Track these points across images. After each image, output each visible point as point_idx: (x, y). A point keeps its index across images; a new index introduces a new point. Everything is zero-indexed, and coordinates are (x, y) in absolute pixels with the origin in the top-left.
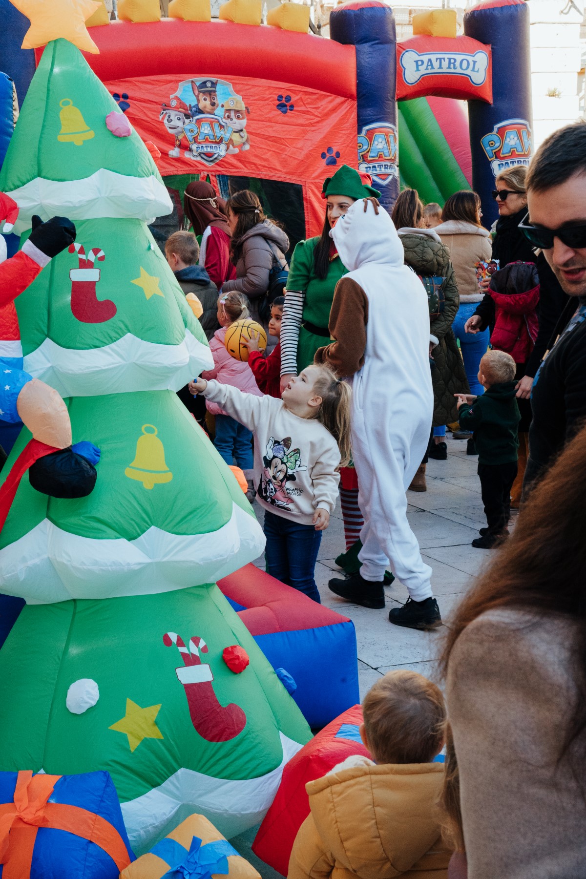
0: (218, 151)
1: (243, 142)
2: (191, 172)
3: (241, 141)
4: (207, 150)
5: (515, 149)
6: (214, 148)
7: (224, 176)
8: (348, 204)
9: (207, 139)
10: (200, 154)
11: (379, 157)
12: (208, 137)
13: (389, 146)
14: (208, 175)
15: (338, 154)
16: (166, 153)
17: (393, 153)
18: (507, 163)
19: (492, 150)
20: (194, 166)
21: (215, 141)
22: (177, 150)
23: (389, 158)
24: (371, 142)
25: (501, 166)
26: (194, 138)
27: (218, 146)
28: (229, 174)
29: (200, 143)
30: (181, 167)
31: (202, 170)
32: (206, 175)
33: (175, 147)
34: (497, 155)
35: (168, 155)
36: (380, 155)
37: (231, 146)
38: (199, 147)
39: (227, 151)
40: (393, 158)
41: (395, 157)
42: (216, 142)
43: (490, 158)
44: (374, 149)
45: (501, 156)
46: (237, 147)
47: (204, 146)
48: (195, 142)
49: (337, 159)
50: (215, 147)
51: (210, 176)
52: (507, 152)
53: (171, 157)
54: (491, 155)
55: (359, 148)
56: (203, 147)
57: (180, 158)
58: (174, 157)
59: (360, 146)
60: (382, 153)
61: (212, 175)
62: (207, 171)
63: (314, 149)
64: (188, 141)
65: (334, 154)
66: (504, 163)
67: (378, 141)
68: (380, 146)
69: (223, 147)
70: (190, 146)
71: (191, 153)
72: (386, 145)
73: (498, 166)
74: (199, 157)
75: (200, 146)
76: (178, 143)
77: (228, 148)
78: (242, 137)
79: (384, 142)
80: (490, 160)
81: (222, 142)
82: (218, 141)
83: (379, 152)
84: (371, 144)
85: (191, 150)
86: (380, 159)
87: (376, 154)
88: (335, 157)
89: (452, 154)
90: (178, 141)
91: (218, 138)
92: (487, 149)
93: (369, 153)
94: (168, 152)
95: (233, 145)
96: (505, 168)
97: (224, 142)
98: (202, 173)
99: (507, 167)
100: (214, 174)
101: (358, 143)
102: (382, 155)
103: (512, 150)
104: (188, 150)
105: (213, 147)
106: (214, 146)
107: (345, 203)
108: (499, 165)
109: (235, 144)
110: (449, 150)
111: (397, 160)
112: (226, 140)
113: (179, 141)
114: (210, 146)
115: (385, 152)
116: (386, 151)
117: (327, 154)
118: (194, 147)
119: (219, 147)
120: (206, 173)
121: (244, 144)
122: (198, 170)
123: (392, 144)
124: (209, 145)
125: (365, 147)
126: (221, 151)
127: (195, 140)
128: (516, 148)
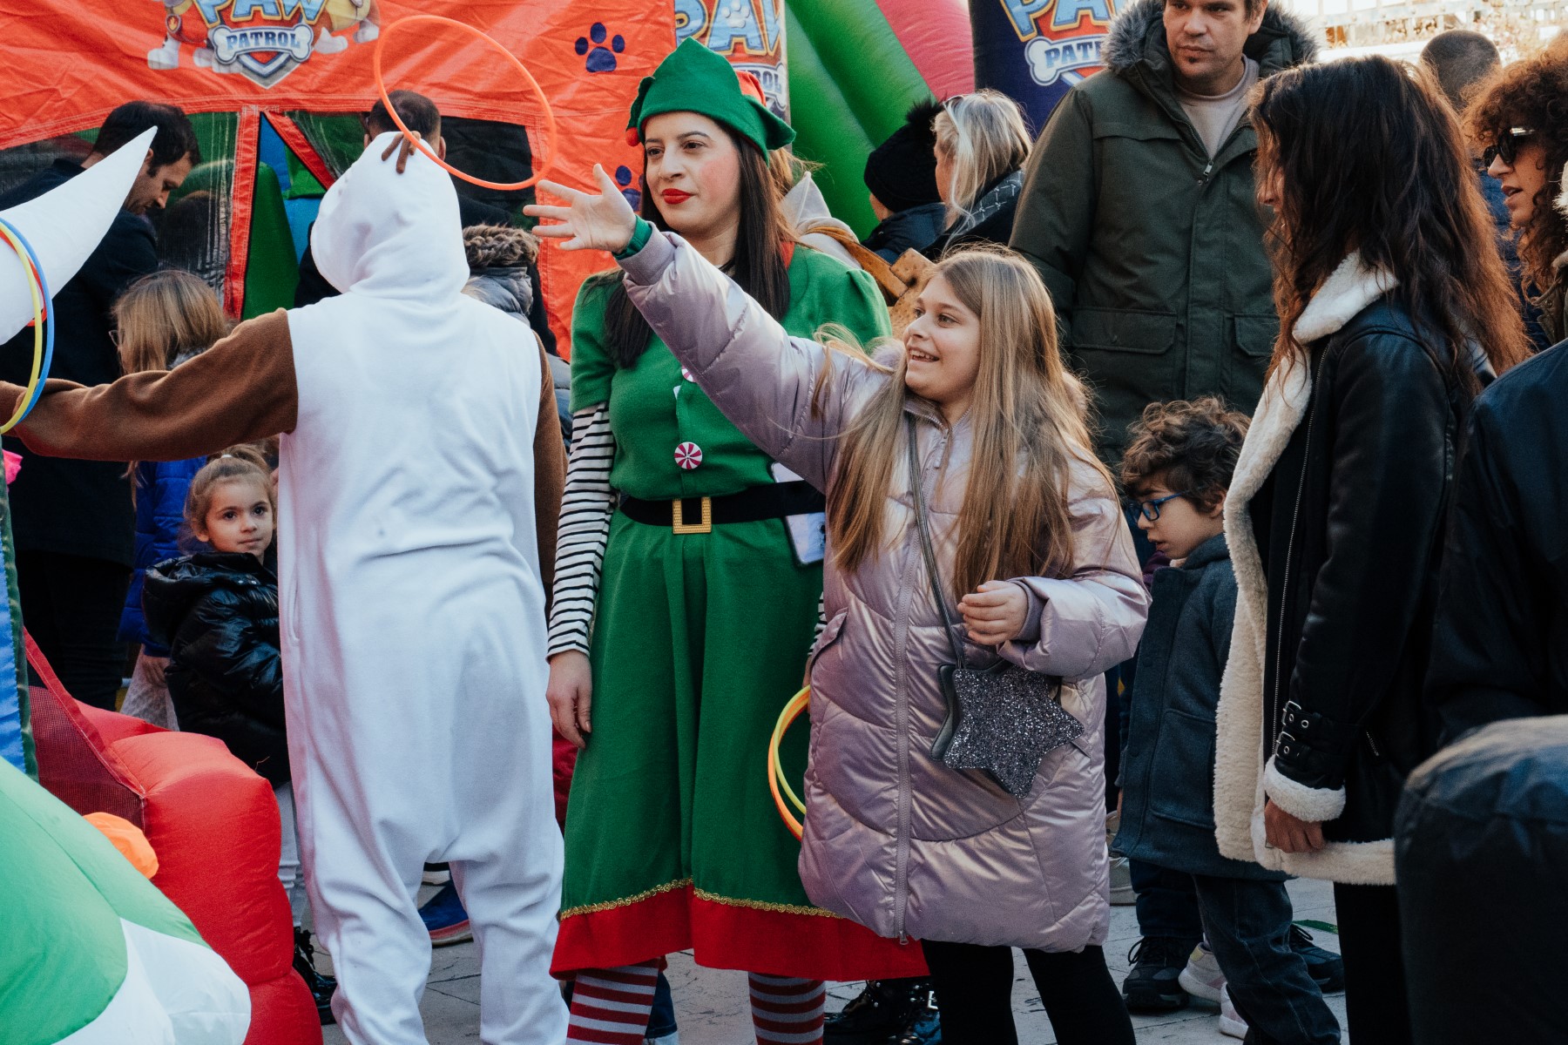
0: (289, 46)
1: (360, 19)
2: (212, 107)
3: (353, 17)
4: (257, 43)
5: (1089, 12)
6: (277, 38)
7: (305, 113)
8: (705, 135)
9: (257, 13)
10: (238, 57)
11: (734, 51)
12: (260, 8)
13: (761, 22)
14: (262, 114)
15: (619, 43)
16: (142, 56)
17: (772, 40)
18: (1068, 48)
19: (1029, 13)
20: (219, 89)
21: (279, 18)
22: (171, 45)
23: (762, 53)
24: (710, 8)
25: (1053, 54)
26: (219, 12)
27: (289, 33)
28: (319, 108)
29: (237, 25)
30: (184, 96)
31: (244, 101)
32: (258, 115)
33: (166, 39)
34: (1041, 26)
35: (145, 61)
36: (736, 44)
37: (324, 31)
38: (235, 37)
39: (313, 44)
40: (772, 54)
41: (778, 50)
42: (282, 22)
43: (1023, 34)
44: (719, 29)
45: (1054, 28)
46: (342, 32)
47: (248, 33)
48: (223, 22)
49: (615, 54)
50: (280, 35)
51: (269, 116)
52: (1069, 18)
53: (156, 67)
54: (1025, 27)
55: (678, 25)
56: (244, 35)
57: (180, 68)
58: (162, 68)
59: (681, 21)
60: (742, 40)
61: (273, 113)
62: (259, 102)
63: (557, 30)
64: (203, 21)
65: (608, 42)
66: (1060, 47)
67: (729, 7)
68: (736, 21)
69: (303, 33)
70: (210, 34)
71: (214, 55)
72: (751, 17)
73: (1044, 56)
74: (237, 64)
75: (238, 34)
76: (173, 26)
77: (316, 37)
78: (356, 7)
79: (746, 9)
80: (1023, 39)
81: (299, 20)
82: (287, 18)
83: (733, 36)
84: (710, 16)
85: (211, 46)
86: (737, 55)
87: (727, 41)
88: (610, 48)
89: (895, 41)
90: (173, 20)
91: (288, 9)
92: (1014, 10)
93: (707, 38)
94: (146, 53)
95: (331, 29)
96: (1064, 60)
97: (304, 21)
98: (245, 109)
99: (1068, 59)
100: (276, 108)
101: (676, 13)
102: (741, 43)
103: (1081, 12)
104: (203, 47)
105: (273, 34)
106: (277, 32)
107: (699, 134)
108: (1048, 52)
109: (336, 25)
110: (889, 30)
111: (784, 59)
112: (312, 16)
113: (177, 20)
114: (267, 34)
115: (749, 36)
116: (753, 35)
117: (591, 42)
118: (220, 36)
119: (293, 36)
120: (255, 110)
121: (362, 24)
122: (233, 101)
123: (768, 16)
124: (264, 29)
125: (695, 23)
126: (298, 46)
127: (224, 16)
128: (1091, 8)
